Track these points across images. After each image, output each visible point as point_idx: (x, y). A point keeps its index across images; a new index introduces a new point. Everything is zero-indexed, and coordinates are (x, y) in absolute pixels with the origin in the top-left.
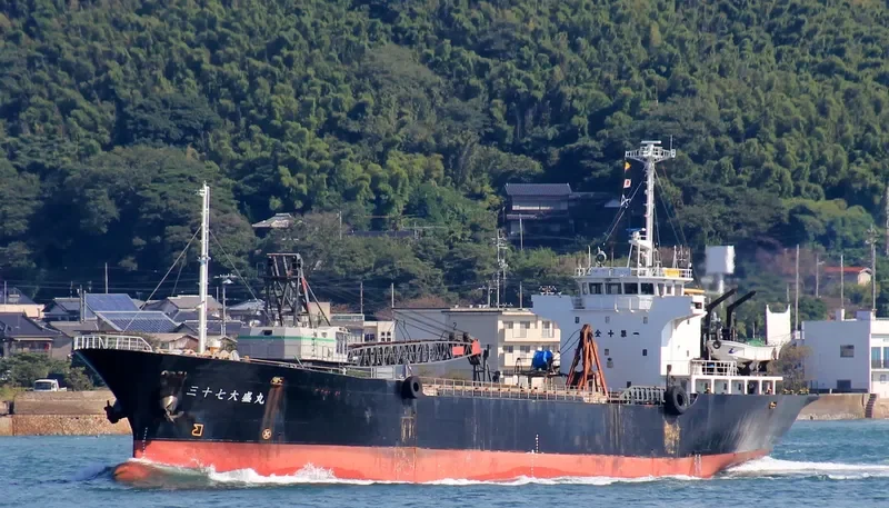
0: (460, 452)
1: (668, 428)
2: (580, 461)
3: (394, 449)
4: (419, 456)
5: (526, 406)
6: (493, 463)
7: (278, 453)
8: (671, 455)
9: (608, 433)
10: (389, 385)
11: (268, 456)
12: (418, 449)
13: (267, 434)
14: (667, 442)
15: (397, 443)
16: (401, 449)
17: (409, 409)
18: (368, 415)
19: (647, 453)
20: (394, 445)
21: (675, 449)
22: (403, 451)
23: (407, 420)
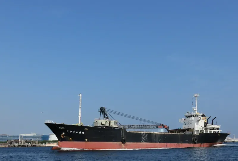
12: (126, 143)
13: (86, 140)
20: (119, 142)
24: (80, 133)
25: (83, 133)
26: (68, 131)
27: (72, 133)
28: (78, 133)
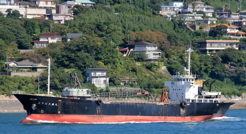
0: (115, 116)
1: (182, 110)
2: (154, 118)
3: (95, 115)
4: (103, 117)
5: (136, 106)
6: (126, 118)
7: (62, 117)
8: (183, 116)
9: (162, 112)
10: (93, 101)
11: (60, 117)
12: (102, 115)
13: (59, 112)
14: (181, 113)
15: (95, 114)
16: (97, 115)
17: (99, 107)
18: (86, 108)
19: (175, 116)
20: (94, 114)
21: (184, 115)
22: (98, 116)
23: (98, 109)
24: (53, 104)
25: (56, 104)
26: (40, 102)
27: (44, 104)
28: (51, 104)
